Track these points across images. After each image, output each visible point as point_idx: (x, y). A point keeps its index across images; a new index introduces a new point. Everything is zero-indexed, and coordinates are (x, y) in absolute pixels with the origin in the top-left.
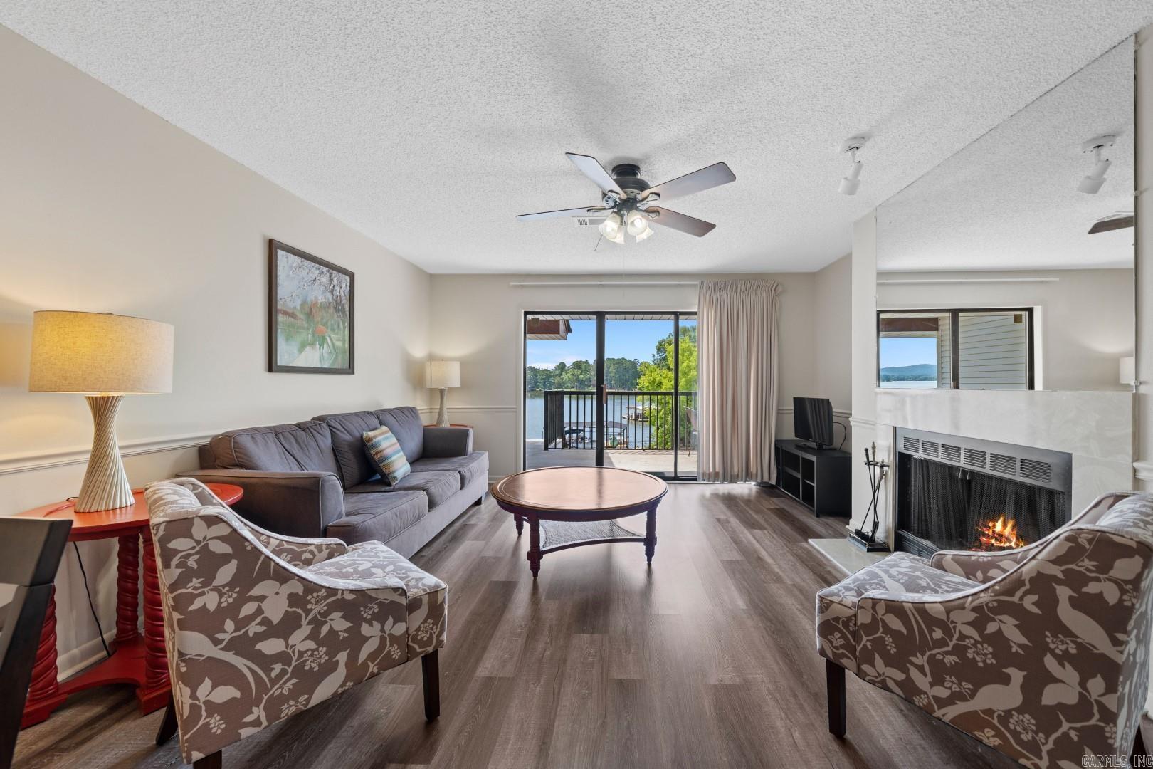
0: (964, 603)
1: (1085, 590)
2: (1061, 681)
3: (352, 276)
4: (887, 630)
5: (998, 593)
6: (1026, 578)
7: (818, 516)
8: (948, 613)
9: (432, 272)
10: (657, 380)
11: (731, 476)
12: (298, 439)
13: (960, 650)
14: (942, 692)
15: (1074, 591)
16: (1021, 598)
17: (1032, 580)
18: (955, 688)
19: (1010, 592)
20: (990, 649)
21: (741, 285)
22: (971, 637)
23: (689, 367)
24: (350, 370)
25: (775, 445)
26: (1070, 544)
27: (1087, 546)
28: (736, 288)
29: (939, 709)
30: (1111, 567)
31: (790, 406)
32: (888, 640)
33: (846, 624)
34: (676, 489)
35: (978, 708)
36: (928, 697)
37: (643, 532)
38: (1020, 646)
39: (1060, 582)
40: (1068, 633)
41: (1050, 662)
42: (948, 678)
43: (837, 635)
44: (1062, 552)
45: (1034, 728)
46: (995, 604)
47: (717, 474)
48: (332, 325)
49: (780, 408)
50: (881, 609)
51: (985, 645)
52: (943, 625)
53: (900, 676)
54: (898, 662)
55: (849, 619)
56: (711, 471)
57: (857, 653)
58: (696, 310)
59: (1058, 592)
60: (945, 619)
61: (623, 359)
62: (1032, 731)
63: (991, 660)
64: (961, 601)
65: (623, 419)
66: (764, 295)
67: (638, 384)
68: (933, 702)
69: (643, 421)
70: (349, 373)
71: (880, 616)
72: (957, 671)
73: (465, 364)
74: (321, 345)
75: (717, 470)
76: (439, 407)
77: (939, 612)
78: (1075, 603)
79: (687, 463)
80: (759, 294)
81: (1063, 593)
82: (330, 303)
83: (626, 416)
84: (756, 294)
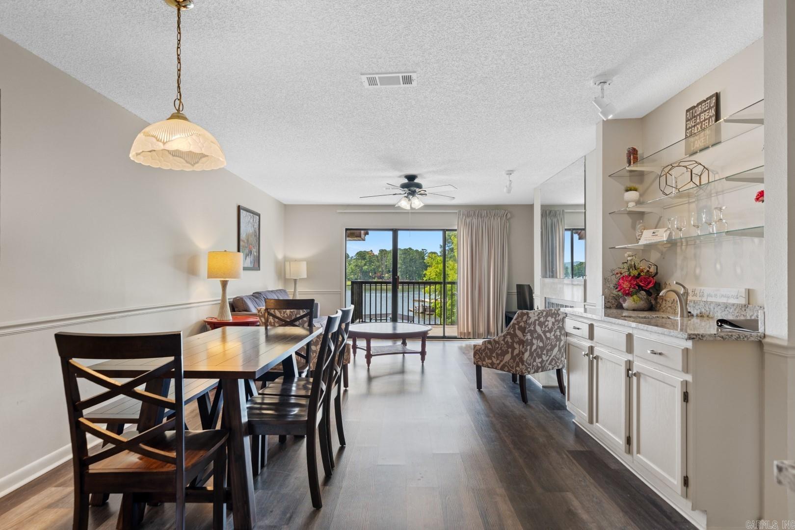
3: (259, 215)
9: (285, 203)
11: (478, 334)
21: (484, 213)
24: (258, 268)
25: (506, 314)
28: (481, 215)
31: (515, 290)
34: (444, 344)
37: (420, 350)
47: (469, 333)
49: (509, 291)
55: (480, 349)
56: (465, 331)
58: (456, 228)
61: (410, 249)
65: (410, 312)
66: (499, 219)
67: (425, 275)
69: (430, 315)
73: (310, 263)
75: (470, 331)
76: (293, 291)
79: (451, 331)
80: (496, 219)
83: (412, 310)
84: (494, 219)
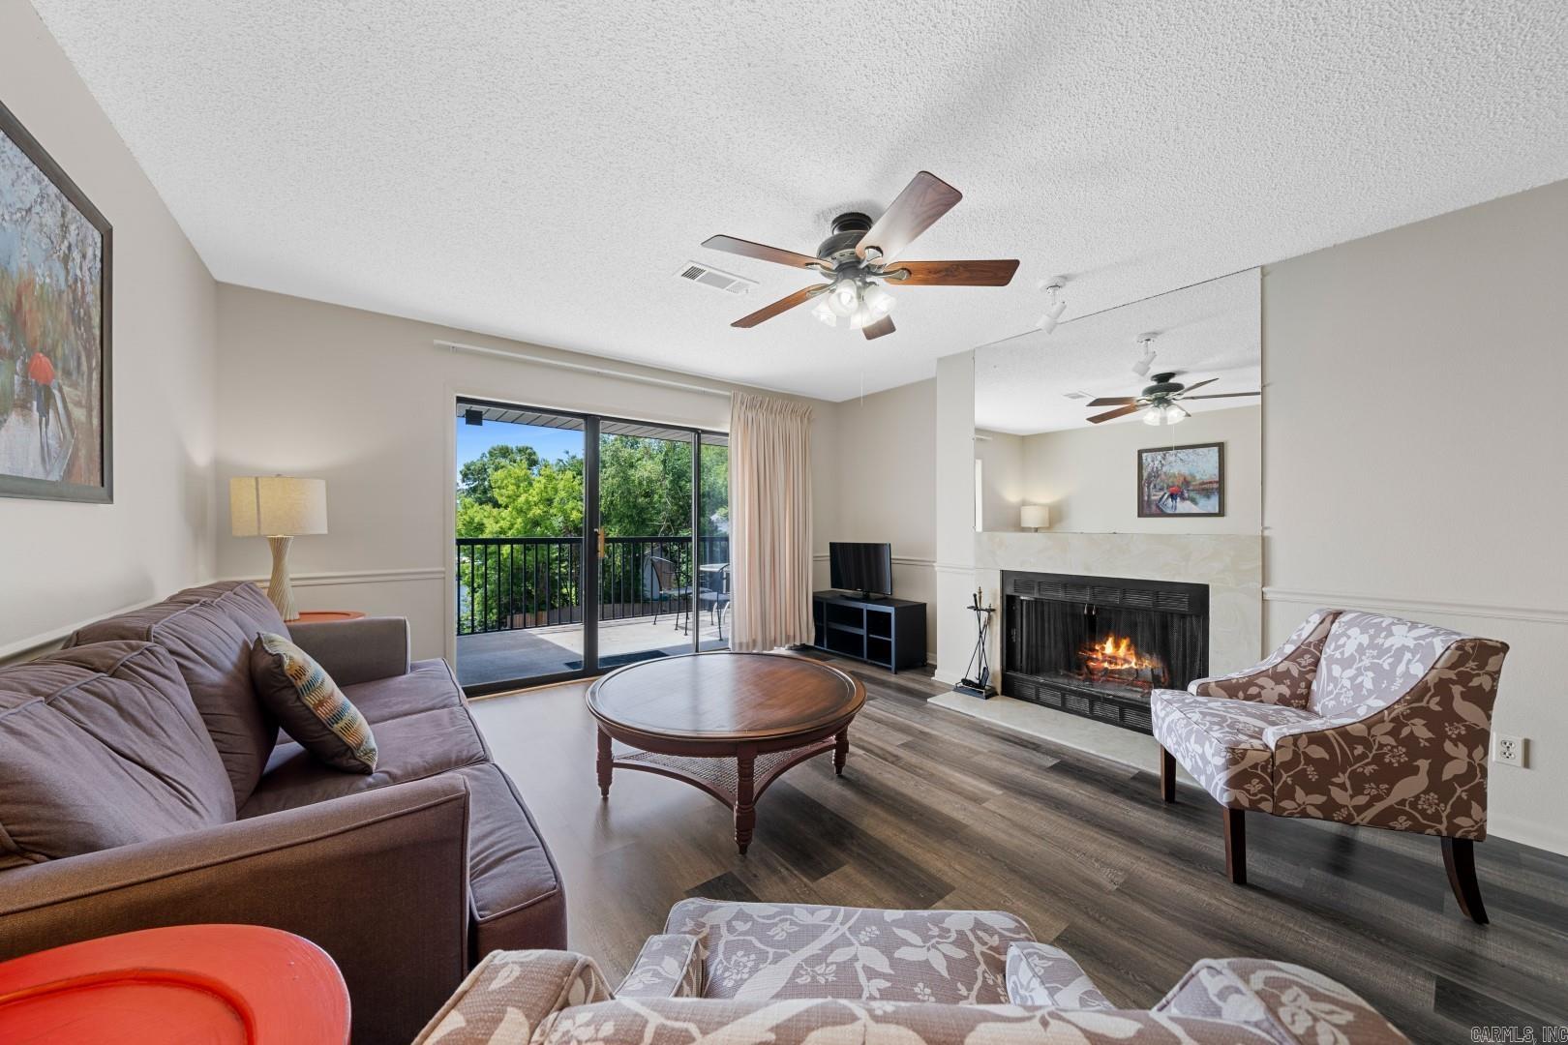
0: (1383, 717)
1: (1471, 684)
2: (1456, 758)
4: (1309, 760)
5: (1409, 702)
6: (1431, 684)
7: (896, 673)
8: (1369, 729)
10: (476, 520)
12: (124, 704)
13: (1378, 759)
14: (1362, 800)
15: (1463, 686)
16: (1428, 702)
17: (1435, 685)
18: (1374, 792)
19: (1420, 699)
20: (1404, 750)
22: (1388, 745)
23: (527, 502)
26: (1460, 652)
27: (1471, 651)
29: (1358, 816)
30: (1486, 664)
32: (1310, 769)
33: (1264, 768)
35: (1393, 802)
36: (1348, 809)
38: (1426, 740)
39: (1454, 682)
40: (1460, 720)
41: (1448, 746)
42: (1367, 786)
43: (1255, 781)
44: (1454, 660)
45: (1436, 801)
46: (1408, 711)
48: (65, 359)
50: (1303, 743)
51: (1400, 748)
52: (1365, 742)
53: (1320, 799)
54: (1320, 787)
57: (1275, 792)
59: (1453, 691)
60: (1366, 735)
62: (1436, 804)
63: (1404, 759)
64: (1379, 716)
68: (1353, 812)
70: (102, 501)
71: (1302, 750)
72: (1376, 778)
74: (44, 412)
77: (1360, 730)
78: (1464, 696)
81: (1457, 690)
82: (61, 293)
